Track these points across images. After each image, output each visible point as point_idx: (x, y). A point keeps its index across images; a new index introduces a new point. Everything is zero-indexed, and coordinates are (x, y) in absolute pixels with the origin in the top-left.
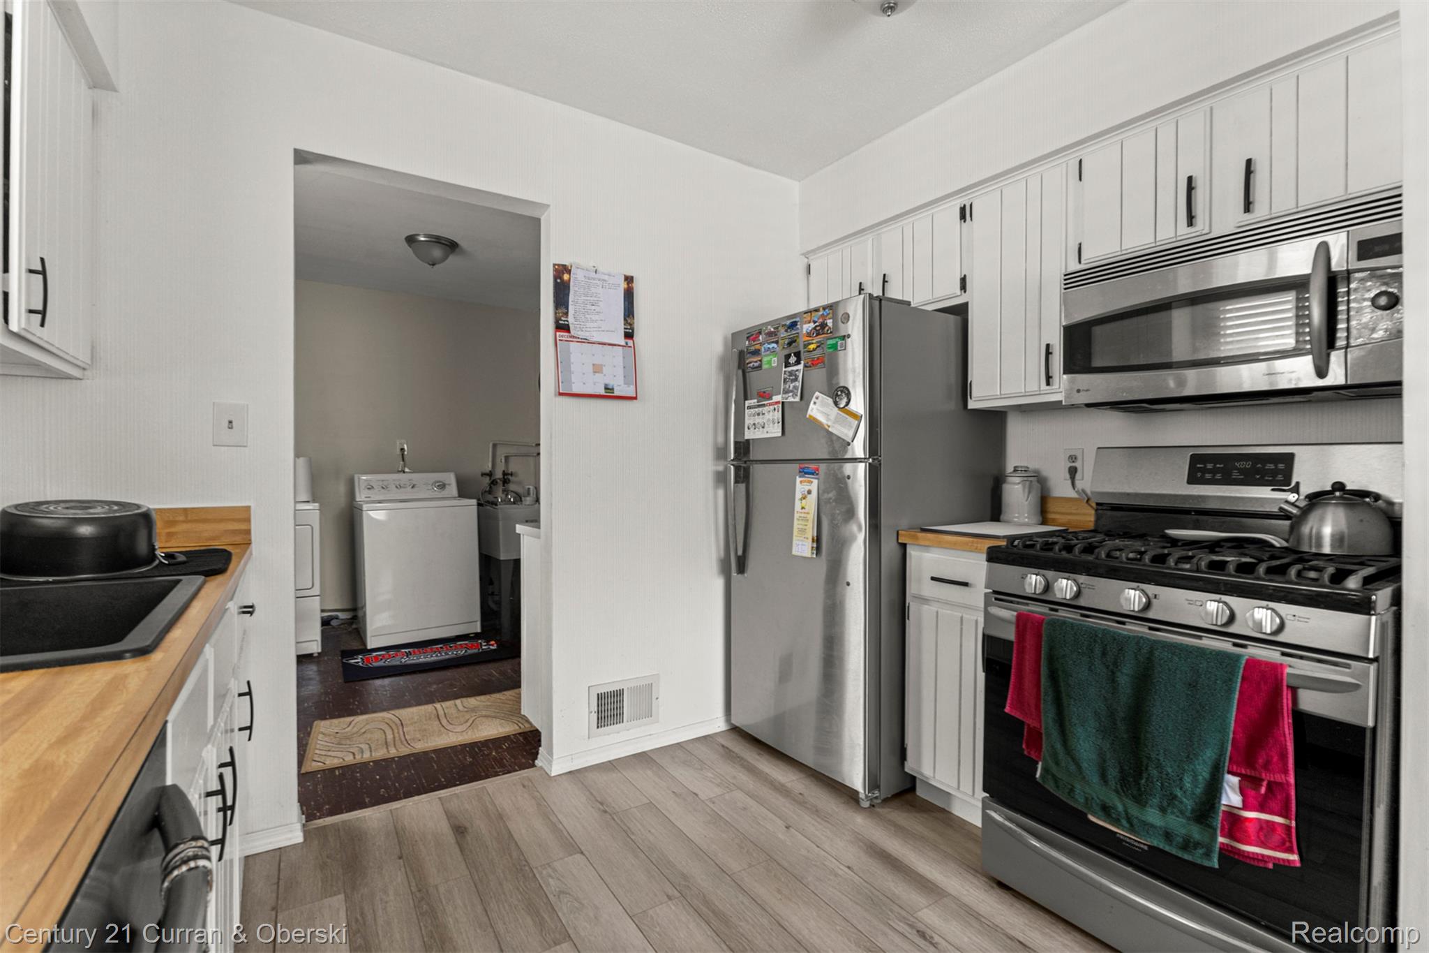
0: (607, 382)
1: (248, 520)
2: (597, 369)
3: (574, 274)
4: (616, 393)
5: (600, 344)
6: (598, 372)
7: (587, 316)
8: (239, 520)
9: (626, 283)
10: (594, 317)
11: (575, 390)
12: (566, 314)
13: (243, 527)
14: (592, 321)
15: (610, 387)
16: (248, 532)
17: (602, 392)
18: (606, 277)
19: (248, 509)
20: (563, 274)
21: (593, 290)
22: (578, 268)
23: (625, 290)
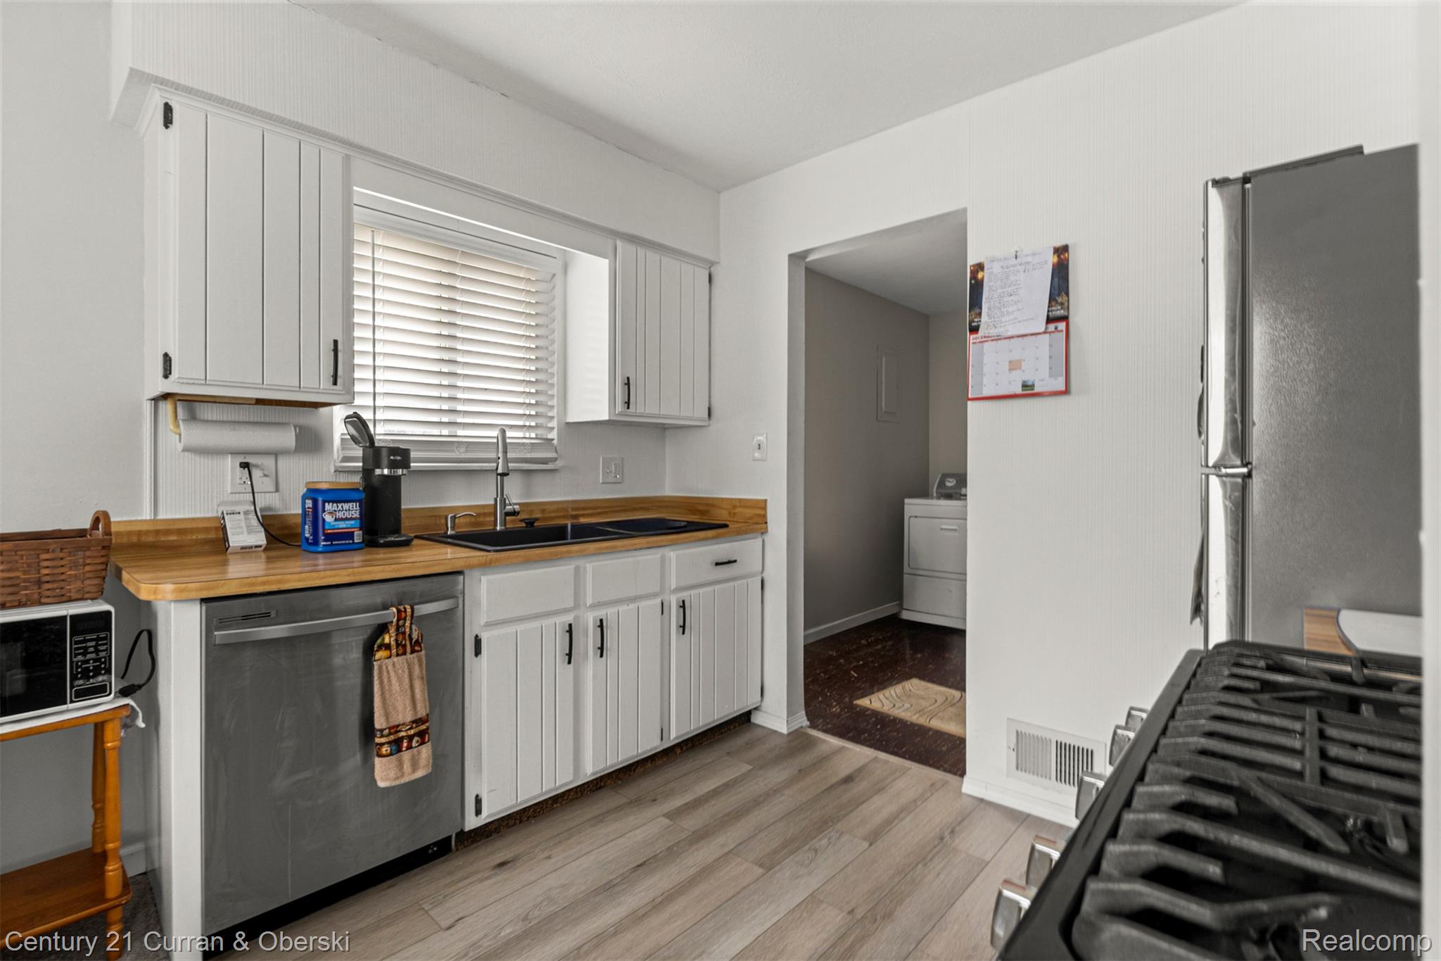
0: (1025, 378)
1: (765, 508)
2: (1014, 366)
3: (988, 269)
4: (1037, 390)
5: (1019, 336)
6: (1016, 369)
7: (1003, 309)
8: (760, 508)
9: (1056, 256)
10: (1010, 309)
11: (986, 393)
12: (980, 314)
13: (761, 512)
14: (1008, 313)
15: (1030, 383)
16: (765, 516)
17: (1019, 390)
18: (1029, 259)
19: (766, 501)
20: (978, 272)
21: (1012, 278)
22: (993, 261)
23: (1053, 265)
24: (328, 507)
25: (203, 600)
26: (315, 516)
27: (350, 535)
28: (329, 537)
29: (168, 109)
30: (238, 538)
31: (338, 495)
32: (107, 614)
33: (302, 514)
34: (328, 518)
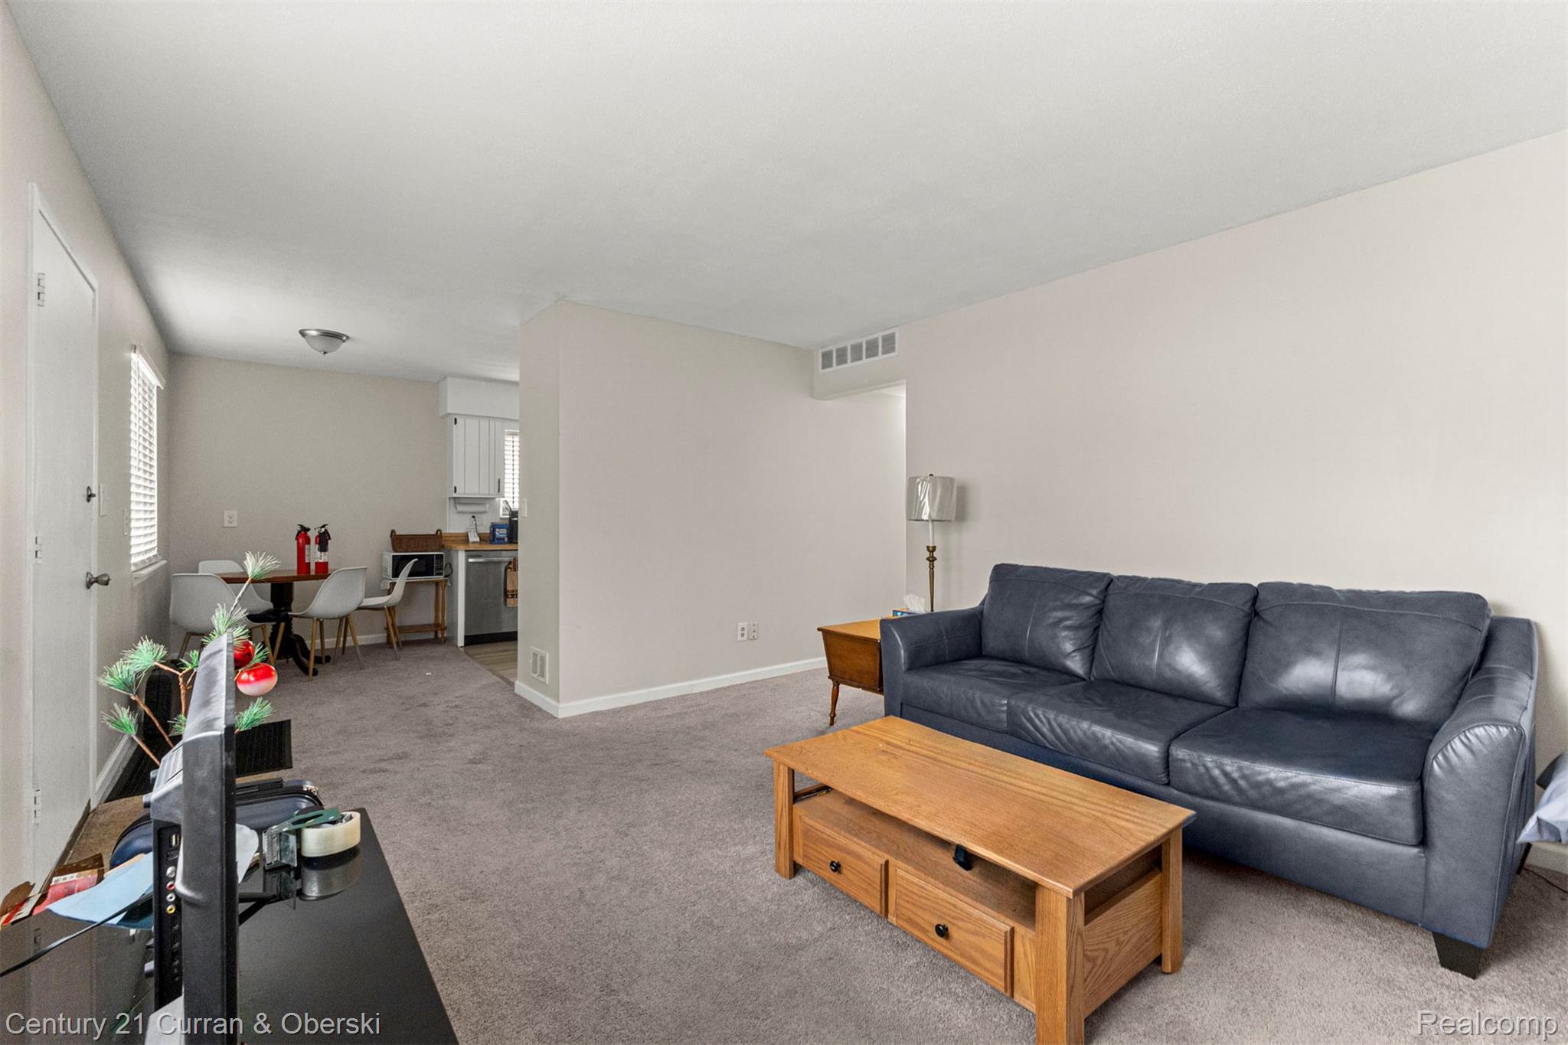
24: (497, 530)
25: (466, 551)
26: (493, 532)
27: (503, 539)
28: (498, 539)
29: (456, 420)
30: (472, 539)
31: (501, 526)
32: (442, 555)
33: (490, 533)
34: (497, 533)
